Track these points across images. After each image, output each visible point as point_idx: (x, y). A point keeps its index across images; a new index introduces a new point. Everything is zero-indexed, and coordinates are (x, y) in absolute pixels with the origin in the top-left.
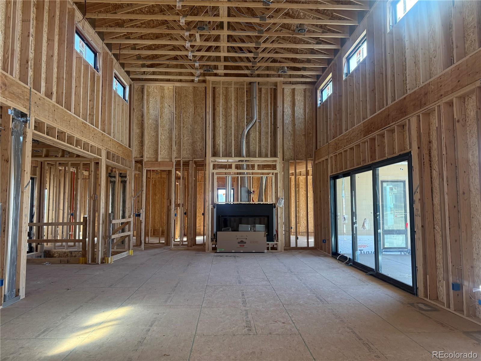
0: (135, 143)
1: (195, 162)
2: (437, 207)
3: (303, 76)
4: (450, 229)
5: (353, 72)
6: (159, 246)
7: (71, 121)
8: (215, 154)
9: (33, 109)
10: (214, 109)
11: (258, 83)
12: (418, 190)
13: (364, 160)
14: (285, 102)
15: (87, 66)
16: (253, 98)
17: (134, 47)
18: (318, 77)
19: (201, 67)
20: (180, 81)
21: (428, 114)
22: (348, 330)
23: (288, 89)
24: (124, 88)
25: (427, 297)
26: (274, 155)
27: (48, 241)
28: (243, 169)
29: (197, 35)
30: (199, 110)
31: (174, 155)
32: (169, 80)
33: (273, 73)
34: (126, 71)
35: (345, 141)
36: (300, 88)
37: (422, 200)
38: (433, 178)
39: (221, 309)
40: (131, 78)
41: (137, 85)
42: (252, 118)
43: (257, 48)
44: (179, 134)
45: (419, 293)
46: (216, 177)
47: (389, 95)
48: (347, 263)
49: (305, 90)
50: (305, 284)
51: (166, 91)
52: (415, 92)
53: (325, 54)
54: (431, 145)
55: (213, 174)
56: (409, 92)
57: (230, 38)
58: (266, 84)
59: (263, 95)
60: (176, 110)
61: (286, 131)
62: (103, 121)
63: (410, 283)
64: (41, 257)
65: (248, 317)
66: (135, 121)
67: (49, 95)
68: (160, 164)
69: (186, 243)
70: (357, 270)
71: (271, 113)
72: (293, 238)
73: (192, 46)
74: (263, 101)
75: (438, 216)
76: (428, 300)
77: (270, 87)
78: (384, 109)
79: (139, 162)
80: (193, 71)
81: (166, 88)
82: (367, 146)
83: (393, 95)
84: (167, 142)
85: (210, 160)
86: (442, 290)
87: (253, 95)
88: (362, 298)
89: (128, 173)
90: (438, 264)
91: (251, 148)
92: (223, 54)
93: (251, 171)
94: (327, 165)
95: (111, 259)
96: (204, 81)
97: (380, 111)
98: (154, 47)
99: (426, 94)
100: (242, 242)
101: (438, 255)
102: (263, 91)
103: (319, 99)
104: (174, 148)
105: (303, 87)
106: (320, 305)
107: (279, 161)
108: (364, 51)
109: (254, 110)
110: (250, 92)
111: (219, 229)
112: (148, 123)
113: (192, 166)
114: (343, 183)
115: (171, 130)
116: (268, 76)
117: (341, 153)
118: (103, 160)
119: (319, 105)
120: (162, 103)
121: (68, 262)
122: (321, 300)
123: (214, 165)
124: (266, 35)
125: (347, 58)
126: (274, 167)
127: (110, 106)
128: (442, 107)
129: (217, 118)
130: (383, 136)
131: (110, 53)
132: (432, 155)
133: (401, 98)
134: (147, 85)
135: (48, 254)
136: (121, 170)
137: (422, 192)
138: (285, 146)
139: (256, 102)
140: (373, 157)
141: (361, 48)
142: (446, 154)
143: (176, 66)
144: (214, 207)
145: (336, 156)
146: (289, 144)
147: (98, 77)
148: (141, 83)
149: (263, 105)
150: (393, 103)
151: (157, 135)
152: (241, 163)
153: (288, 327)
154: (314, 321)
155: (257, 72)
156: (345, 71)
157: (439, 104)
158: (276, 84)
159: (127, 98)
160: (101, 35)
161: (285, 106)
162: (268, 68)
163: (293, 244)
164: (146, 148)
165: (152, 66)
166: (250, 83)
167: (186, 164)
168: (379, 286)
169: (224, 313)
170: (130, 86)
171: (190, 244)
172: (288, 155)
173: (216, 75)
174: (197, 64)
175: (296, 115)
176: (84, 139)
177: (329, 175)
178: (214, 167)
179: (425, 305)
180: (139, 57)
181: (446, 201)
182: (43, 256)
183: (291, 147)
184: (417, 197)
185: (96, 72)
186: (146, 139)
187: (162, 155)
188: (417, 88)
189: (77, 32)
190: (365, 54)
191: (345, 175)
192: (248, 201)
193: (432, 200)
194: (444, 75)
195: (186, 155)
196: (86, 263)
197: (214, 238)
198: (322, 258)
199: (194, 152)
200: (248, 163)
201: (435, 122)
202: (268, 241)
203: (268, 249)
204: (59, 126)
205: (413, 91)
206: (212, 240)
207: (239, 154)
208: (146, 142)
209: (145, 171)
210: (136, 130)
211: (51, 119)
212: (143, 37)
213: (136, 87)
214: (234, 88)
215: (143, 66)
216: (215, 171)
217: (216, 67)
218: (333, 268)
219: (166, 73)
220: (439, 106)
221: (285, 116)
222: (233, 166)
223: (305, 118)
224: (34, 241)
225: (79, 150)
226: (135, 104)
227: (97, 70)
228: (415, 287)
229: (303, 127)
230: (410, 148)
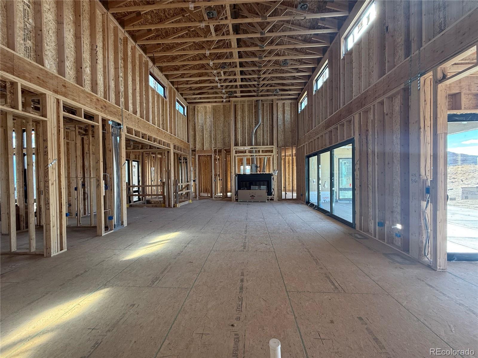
0: (191, 140)
1: (225, 150)
2: (370, 173)
3: (290, 95)
4: (378, 187)
5: (319, 89)
6: (207, 198)
7: (150, 128)
8: (236, 144)
9: (124, 120)
10: (235, 118)
11: (262, 100)
12: (358, 163)
13: (325, 145)
14: (279, 111)
15: (158, 95)
16: (259, 110)
17: (187, 83)
18: (299, 94)
19: (227, 92)
20: (216, 102)
21: (366, 112)
22: (306, 250)
23: (280, 103)
24: (184, 108)
25: (361, 230)
26: (272, 144)
27: (149, 195)
28: (253, 153)
29: (222, 72)
30: (227, 119)
31: (213, 146)
32: (209, 102)
33: (270, 93)
34: (184, 98)
35: (315, 133)
36: (288, 102)
37: (360, 169)
38: (368, 154)
39: (231, 235)
40: (187, 102)
41: (191, 106)
42: (258, 122)
43: (259, 78)
44: (216, 134)
45: (356, 227)
46: (236, 158)
47: (341, 101)
48: (314, 208)
49: (291, 104)
50: (285, 220)
51: (208, 109)
52: (358, 97)
53: (303, 79)
54: (368, 132)
55: (235, 156)
56: (354, 98)
57: (242, 73)
58: (266, 100)
59: (265, 108)
60: (213, 120)
61: (279, 129)
62: (171, 128)
63: (351, 221)
64: (145, 203)
65: (245, 240)
66: (191, 128)
67: (135, 112)
68: (205, 152)
69: (221, 196)
70: (319, 212)
71: (269, 118)
72: (283, 193)
73: (220, 80)
74: (265, 111)
75: (370, 179)
76: (362, 232)
77: (268, 103)
78: (338, 111)
79: (194, 151)
80: (222, 95)
81: (207, 107)
82: (327, 135)
83: (344, 101)
84: (209, 139)
85: (233, 149)
86: (372, 226)
87: (259, 108)
88: (319, 230)
89: (188, 157)
90: (369, 210)
91: (258, 140)
92: (239, 83)
93: (257, 154)
94: (304, 149)
95: (178, 205)
96: (229, 101)
97: (335, 113)
98: (199, 83)
99: (365, 98)
100: (253, 196)
101: (369, 204)
102: (265, 105)
103: (299, 108)
104: (213, 142)
105: (290, 101)
106: (291, 234)
107: (274, 147)
108: (326, 74)
109: (259, 117)
110: (256, 106)
111: (239, 188)
112: (198, 128)
113: (224, 152)
114: (313, 160)
115: (211, 131)
116: (268, 95)
117: (312, 141)
118: (171, 150)
119: (299, 112)
120: (205, 116)
121: (156, 206)
122: (293, 231)
123: (236, 151)
124: (265, 69)
125: (316, 80)
126: (272, 151)
127: (175, 119)
128: (376, 106)
129: (237, 123)
130: (337, 128)
131: (173, 87)
132: (368, 139)
133: (349, 103)
134: (197, 105)
135: (148, 202)
136: (184, 156)
137: (360, 165)
138: (279, 138)
139: (260, 112)
140: (330, 143)
141: (325, 73)
142: (378, 137)
143: (213, 93)
144: (236, 176)
145: (309, 143)
146: (281, 137)
147: (166, 102)
148: (193, 105)
149: (265, 114)
150: (344, 106)
151: (203, 135)
152: (252, 150)
153: (268, 247)
154: (285, 243)
155: (260, 94)
156: (315, 89)
157: (374, 104)
158: (272, 101)
159: (185, 114)
160: (167, 76)
161: (279, 114)
162: (268, 91)
163: (283, 197)
164: (197, 142)
165: (199, 94)
166: (257, 101)
167: (220, 151)
168: (332, 222)
169: (232, 238)
170: (187, 107)
171: (223, 197)
172: (280, 144)
173: (236, 97)
174: (224, 91)
175: (285, 119)
176: (159, 138)
177: (305, 155)
178: (236, 152)
179: (360, 235)
180: (190, 89)
181: (376, 169)
182: (146, 203)
183: (283, 139)
184: (357, 167)
185: (165, 99)
186: (197, 137)
187: (206, 146)
188: (360, 94)
189: (150, 74)
190: (327, 76)
191: (314, 155)
192: (256, 172)
193: (367, 169)
194: (378, 83)
195: (219, 146)
196: (165, 207)
197: (236, 194)
198: (300, 205)
199: (224, 144)
200: (256, 149)
201: (371, 117)
202: (268, 195)
203: (268, 200)
204: (142, 131)
205: (357, 96)
206: (235, 195)
207: (251, 144)
208: (197, 139)
209: (197, 156)
210: (191, 133)
211: (137, 127)
212: (192, 76)
213: (191, 107)
214: (247, 104)
215: (194, 94)
216: (236, 155)
217: (235, 92)
218: (305, 211)
219: (208, 98)
220: (374, 105)
221: (279, 120)
222: (247, 151)
223: (291, 121)
224: (141, 195)
225: (156, 144)
226: (191, 117)
227: (165, 98)
228: (354, 224)
229: (290, 126)
230: (354, 135)
